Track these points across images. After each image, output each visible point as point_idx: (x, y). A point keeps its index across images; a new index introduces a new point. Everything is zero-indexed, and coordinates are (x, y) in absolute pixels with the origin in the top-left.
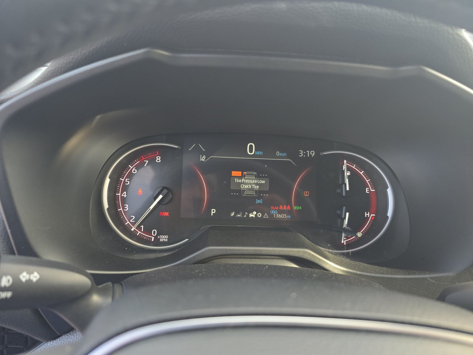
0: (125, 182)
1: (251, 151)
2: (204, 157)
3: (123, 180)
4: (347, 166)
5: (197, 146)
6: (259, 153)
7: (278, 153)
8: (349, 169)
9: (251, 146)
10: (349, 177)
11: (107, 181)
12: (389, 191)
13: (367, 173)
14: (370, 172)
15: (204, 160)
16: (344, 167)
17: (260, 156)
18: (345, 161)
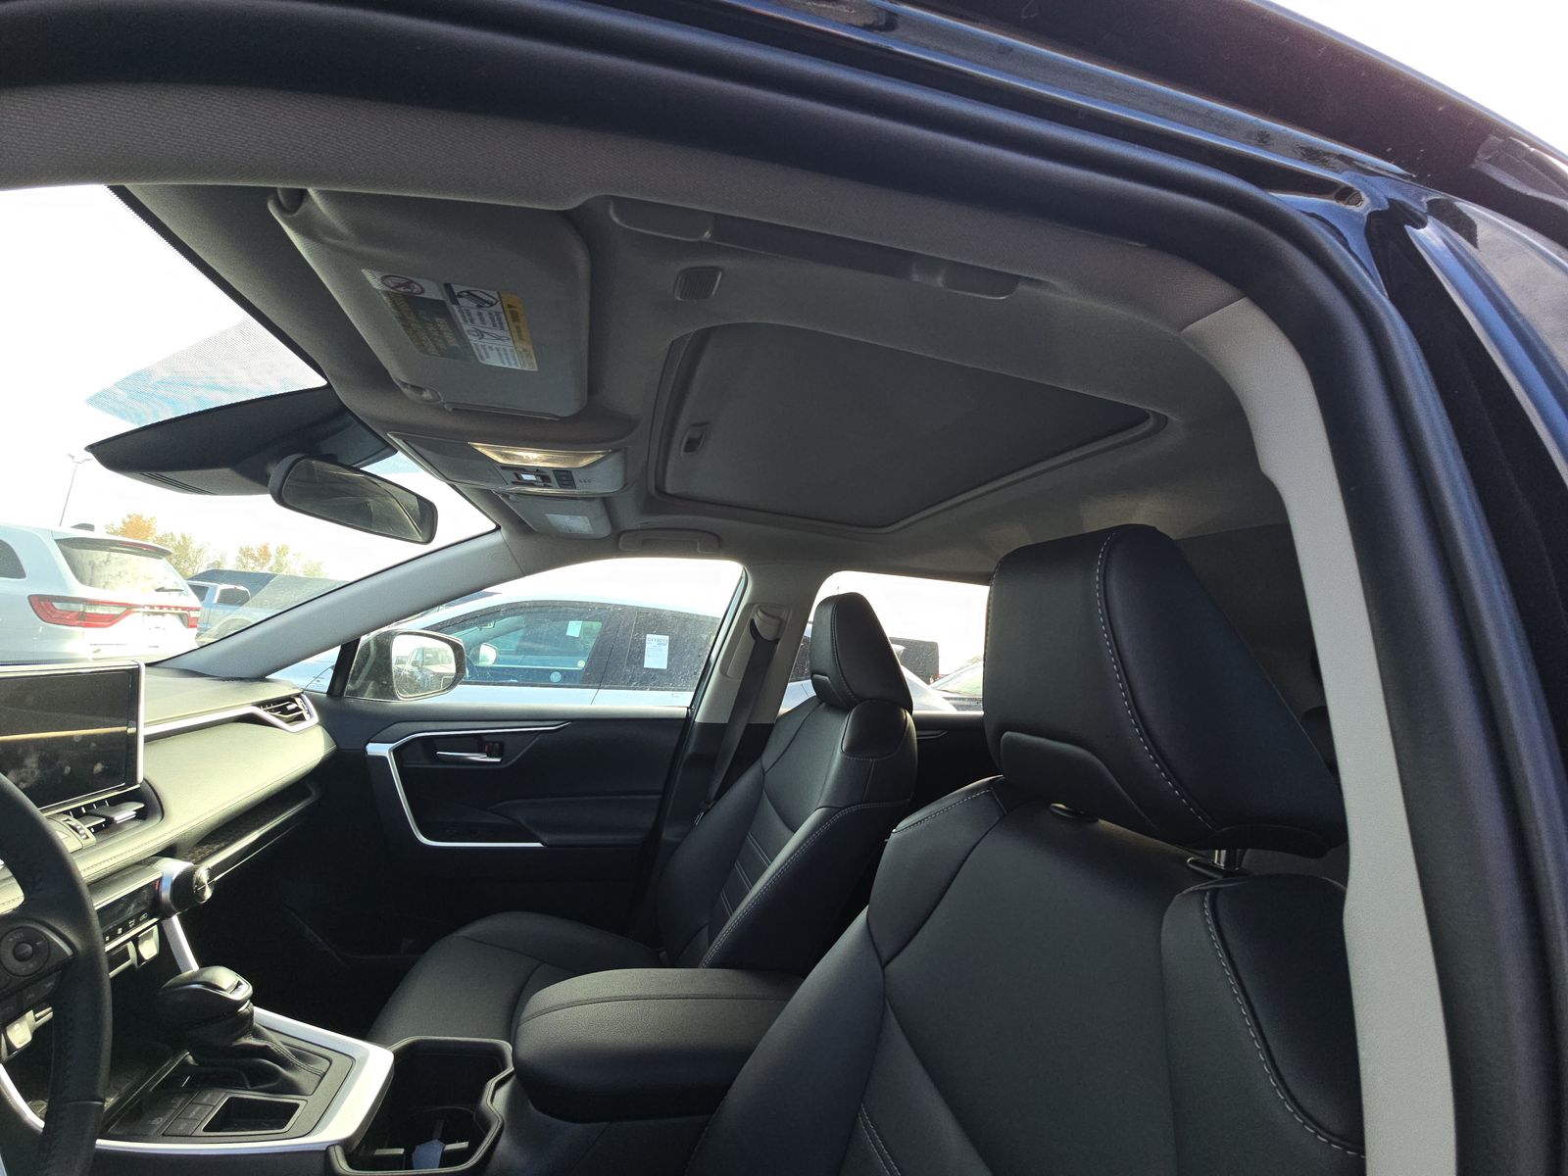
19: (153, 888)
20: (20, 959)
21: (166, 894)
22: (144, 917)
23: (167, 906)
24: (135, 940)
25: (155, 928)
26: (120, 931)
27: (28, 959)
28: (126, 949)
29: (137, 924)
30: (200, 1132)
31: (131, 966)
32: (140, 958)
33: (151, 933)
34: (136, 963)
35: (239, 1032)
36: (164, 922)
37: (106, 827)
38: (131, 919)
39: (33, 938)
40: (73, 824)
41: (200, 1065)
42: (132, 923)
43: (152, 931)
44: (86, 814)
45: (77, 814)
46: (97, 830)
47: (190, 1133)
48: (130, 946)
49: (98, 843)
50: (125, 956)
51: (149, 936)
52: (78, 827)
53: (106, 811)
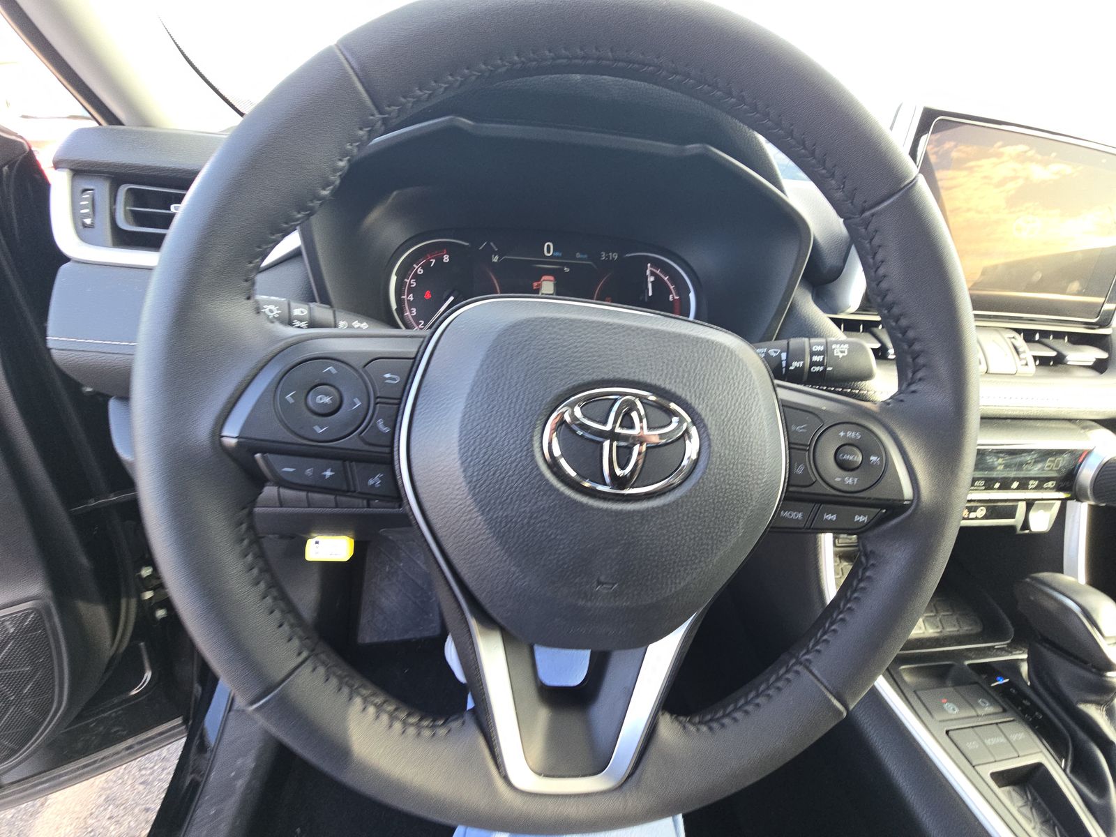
0: (410, 284)
1: (549, 252)
2: (497, 257)
3: (408, 281)
4: (651, 271)
5: (488, 244)
6: (557, 254)
7: (578, 256)
8: (653, 274)
9: (549, 246)
10: (652, 282)
11: (394, 279)
12: (692, 296)
13: (672, 279)
14: (675, 278)
15: (496, 261)
16: (648, 272)
17: (558, 258)
18: (649, 265)
19: (1078, 458)
20: (843, 466)
21: (1087, 474)
22: (1050, 484)
23: (1083, 489)
24: (1030, 504)
25: (1058, 503)
26: (1015, 485)
27: (853, 470)
28: (1015, 508)
29: (1039, 488)
30: (987, 771)
31: (1012, 528)
32: (1026, 525)
33: (1052, 505)
34: (1019, 527)
35: (1094, 698)
36: (1069, 503)
37: (1055, 364)
38: (1035, 479)
39: (869, 446)
40: (1017, 344)
41: (1032, 687)
42: (1033, 484)
43: (1053, 504)
44: (1038, 342)
45: (1029, 336)
46: (1043, 362)
47: (974, 764)
48: (1022, 507)
49: (1035, 376)
50: (1011, 513)
51: (1047, 507)
52: (1020, 350)
53: (1063, 346)
